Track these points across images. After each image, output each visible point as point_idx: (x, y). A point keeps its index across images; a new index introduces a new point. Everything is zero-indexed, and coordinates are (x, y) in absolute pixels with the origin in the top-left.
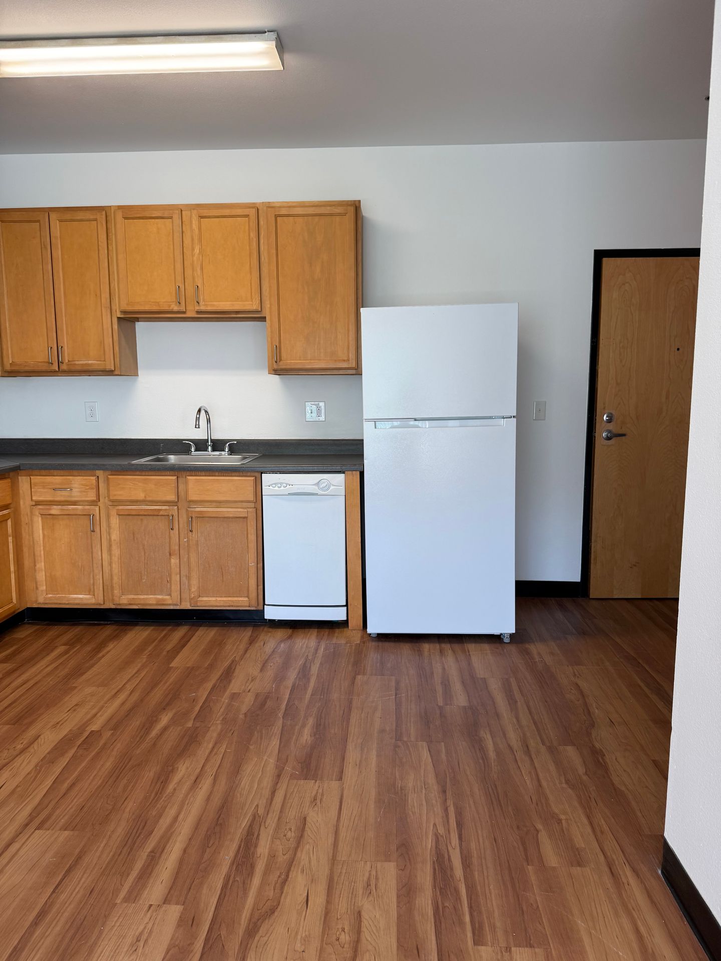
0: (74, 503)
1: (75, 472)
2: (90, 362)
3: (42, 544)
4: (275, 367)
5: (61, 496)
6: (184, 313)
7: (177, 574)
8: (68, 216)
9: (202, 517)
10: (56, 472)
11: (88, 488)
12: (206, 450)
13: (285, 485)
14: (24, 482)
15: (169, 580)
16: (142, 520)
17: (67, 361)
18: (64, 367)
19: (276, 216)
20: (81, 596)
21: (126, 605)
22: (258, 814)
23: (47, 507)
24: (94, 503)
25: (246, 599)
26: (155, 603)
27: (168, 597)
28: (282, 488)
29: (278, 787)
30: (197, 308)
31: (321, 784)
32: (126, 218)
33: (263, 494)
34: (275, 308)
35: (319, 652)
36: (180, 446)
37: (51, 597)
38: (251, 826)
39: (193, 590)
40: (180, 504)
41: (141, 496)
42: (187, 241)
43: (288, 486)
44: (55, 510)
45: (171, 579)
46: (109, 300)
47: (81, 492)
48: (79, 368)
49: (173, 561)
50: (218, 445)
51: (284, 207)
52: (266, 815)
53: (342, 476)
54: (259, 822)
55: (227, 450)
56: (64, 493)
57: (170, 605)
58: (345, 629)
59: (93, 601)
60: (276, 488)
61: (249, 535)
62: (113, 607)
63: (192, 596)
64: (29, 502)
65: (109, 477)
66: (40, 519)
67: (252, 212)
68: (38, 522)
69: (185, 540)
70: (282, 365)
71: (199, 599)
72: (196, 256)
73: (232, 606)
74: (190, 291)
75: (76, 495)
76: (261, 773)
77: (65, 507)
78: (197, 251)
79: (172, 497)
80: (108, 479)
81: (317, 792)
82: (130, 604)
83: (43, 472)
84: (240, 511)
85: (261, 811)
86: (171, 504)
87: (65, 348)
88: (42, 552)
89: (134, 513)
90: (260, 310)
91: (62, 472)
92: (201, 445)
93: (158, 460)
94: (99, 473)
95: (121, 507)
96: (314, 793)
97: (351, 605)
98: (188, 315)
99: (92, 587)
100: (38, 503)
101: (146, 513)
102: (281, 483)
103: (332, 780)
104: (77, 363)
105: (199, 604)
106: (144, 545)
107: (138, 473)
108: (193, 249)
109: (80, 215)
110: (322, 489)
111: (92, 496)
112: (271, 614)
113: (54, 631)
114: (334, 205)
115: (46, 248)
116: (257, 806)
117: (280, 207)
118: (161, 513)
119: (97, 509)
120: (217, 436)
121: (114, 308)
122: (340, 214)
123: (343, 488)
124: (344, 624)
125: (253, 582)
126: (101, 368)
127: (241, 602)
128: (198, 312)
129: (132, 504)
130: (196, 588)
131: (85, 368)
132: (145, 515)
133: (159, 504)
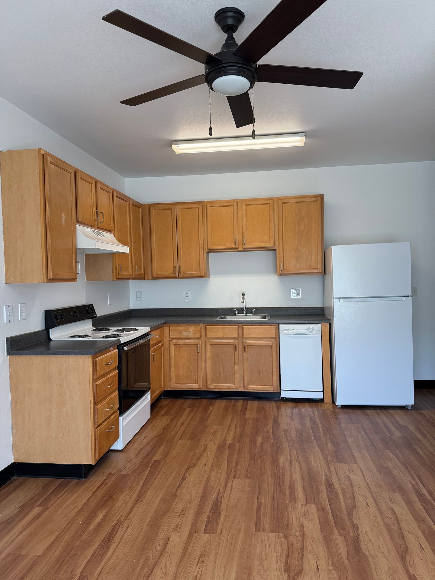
0: (190, 339)
1: (190, 325)
2: (193, 273)
3: (174, 359)
4: (281, 272)
5: (184, 335)
6: (238, 249)
7: (238, 374)
8: (185, 206)
9: (250, 346)
10: (181, 325)
11: (196, 332)
12: (243, 313)
13: (291, 330)
14: (166, 330)
15: (233, 376)
16: (221, 347)
17: (182, 272)
18: (181, 275)
19: (283, 203)
20: (192, 384)
21: (213, 389)
23: (178, 341)
24: (199, 339)
25: (272, 387)
26: (227, 388)
27: (233, 385)
28: (290, 331)
29: (330, 466)
30: (244, 247)
31: (349, 465)
32: (211, 207)
33: (280, 334)
34: (281, 245)
35: (315, 413)
36: (231, 311)
37: (177, 385)
38: (327, 479)
39: (245, 382)
40: (239, 339)
41: (220, 335)
42: (240, 216)
43: (293, 331)
44: (181, 342)
45: (234, 376)
46: (203, 244)
47: (193, 334)
48: (188, 275)
49: (236, 367)
50: (249, 310)
51: (286, 199)
53: (320, 325)
54: (329, 478)
55: (253, 313)
56: (185, 334)
57: (234, 389)
58: (323, 403)
59: (197, 387)
60: (287, 331)
61: (273, 355)
62: (206, 390)
63: (245, 385)
64: (168, 339)
65: (207, 326)
66: (174, 346)
67: (271, 202)
68: (173, 348)
69: (241, 357)
70: (284, 272)
71: (249, 386)
72: (244, 222)
73: (265, 390)
74: (240, 239)
75: (191, 335)
76: (318, 460)
77: (185, 341)
78: (244, 220)
79: (236, 336)
80: (206, 327)
81: (349, 468)
82: (215, 388)
83: (176, 324)
84: (269, 343)
85: (328, 474)
86: (235, 339)
87: (182, 266)
88: (174, 363)
89: (218, 344)
90: (274, 246)
91: (184, 324)
94: (202, 325)
95: (212, 341)
96: (347, 468)
97: (325, 391)
99: (197, 380)
100: (173, 339)
101: (223, 344)
102: (289, 329)
103: (353, 464)
104: (187, 273)
105: (248, 389)
106: (222, 359)
107: (220, 324)
108: (242, 220)
109: (190, 206)
110: (310, 332)
111: (198, 336)
112: (284, 394)
113: (179, 402)
114: (311, 197)
115: (174, 221)
116: (325, 472)
117: (285, 199)
118: (231, 344)
119: (201, 342)
120: (248, 306)
121: (205, 248)
122: (313, 201)
123: (321, 331)
124: (322, 400)
125: (275, 378)
126: (199, 275)
127: (269, 388)
128: (244, 248)
129: (216, 339)
130: (247, 380)
131: (191, 275)
132: (223, 345)
133: (229, 339)
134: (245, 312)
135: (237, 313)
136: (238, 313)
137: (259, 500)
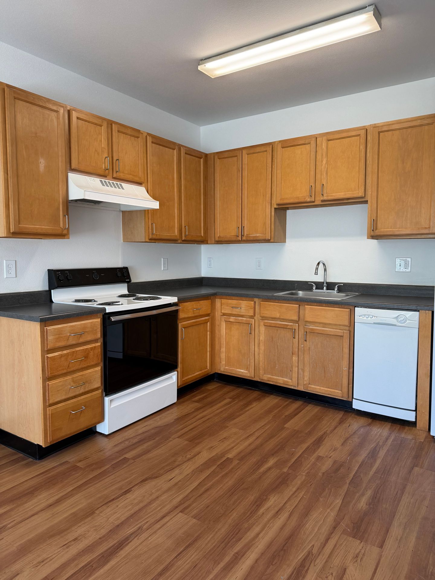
0: (242, 316)
1: (244, 298)
2: (258, 235)
3: (224, 338)
4: (372, 234)
5: (236, 311)
6: (314, 202)
7: (296, 367)
8: (252, 151)
9: (313, 332)
10: (234, 298)
11: (249, 308)
12: (322, 289)
13: (371, 316)
14: (218, 302)
15: (291, 369)
16: (277, 330)
17: (246, 235)
18: (244, 238)
19: (379, 133)
20: (242, 371)
21: (266, 381)
22: (312, 552)
23: (228, 317)
24: (252, 317)
25: (340, 392)
26: (282, 382)
27: (290, 381)
28: (369, 318)
29: (331, 537)
30: (322, 198)
31: (365, 546)
32: (283, 148)
33: (355, 321)
34: (375, 194)
35: (388, 441)
36: (306, 286)
37: (228, 369)
38: (305, 560)
39: (306, 379)
40: (300, 323)
41: (278, 315)
42: (319, 157)
43: (374, 318)
44: (232, 319)
45: (292, 369)
46: (270, 198)
47: (245, 310)
48: (252, 239)
49: (294, 358)
50: (331, 286)
51: (385, 125)
52: (317, 556)
53: (418, 313)
54: (311, 559)
55: (336, 290)
56: (237, 310)
57: (291, 386)
58: (414, 428)
59: (248, 375)
60: (365, 318)
61: (344, 349)
62: (259, 380)
63: (305, 383)
64: (220, 314)
65: (261, 302)
66: (224, 323)
67: (363, 133)
68: (224, 325)
69: (302, 346)
70: (377, 232)
71: (309, 386)
72: (324, 165)
73: (331, 395)
74: (319, 187)
75: (243, 311)
76: (322, 521)
77: (237, 318)
78: (324, 162)
79: (295, 318)
80: (260, 304)
81: (360, 551)
82: (268, 381)
83: (228, 297)
84: (339, 332)
85: (315, 551)
86: (295, 322)
87: (246, 227)
88: (224, 342)
89: (273, 325)
90: (364, 196)
91: (237, 298)
92: (319, 285)
93: (292, 294)
94: (256, 300)
95: (266, 321)
96: (358, 551)
97: (419, 411)
98: (316, 203)
99: (248, 366)
100: (224, 314)
101: (280, 326)
102: (369, 315)
103: (374, 545)
104: (251, 235)
105: (309, 389)
106: (277, 346)
107: (277, 301)
108: (322, 161)
109: (258, 150)
110: (400, 322)
111: (251, 313)
112: (356, 405)
113: (228, 388)
114: (424, 119)
115: (239, 171)
116: (313, 546)
117: (382, 126)
118: (288, 327)
119: (253, 320)
120: (331, 280)
121: (273, 202)
122: (428, 124)
123: (417, 322)
124: (413, 424)
125: (345, 381)
126: (263, 238)
127: (337, 393)
128: (322, 201)
129: (272, 320)
130: (307, 378)
131: (255, 239)
132: (279, 327)
133: (287, 321)
134: (325, 287)
135: (314, 289)
136: (316, 289)
137: (176, 559)
